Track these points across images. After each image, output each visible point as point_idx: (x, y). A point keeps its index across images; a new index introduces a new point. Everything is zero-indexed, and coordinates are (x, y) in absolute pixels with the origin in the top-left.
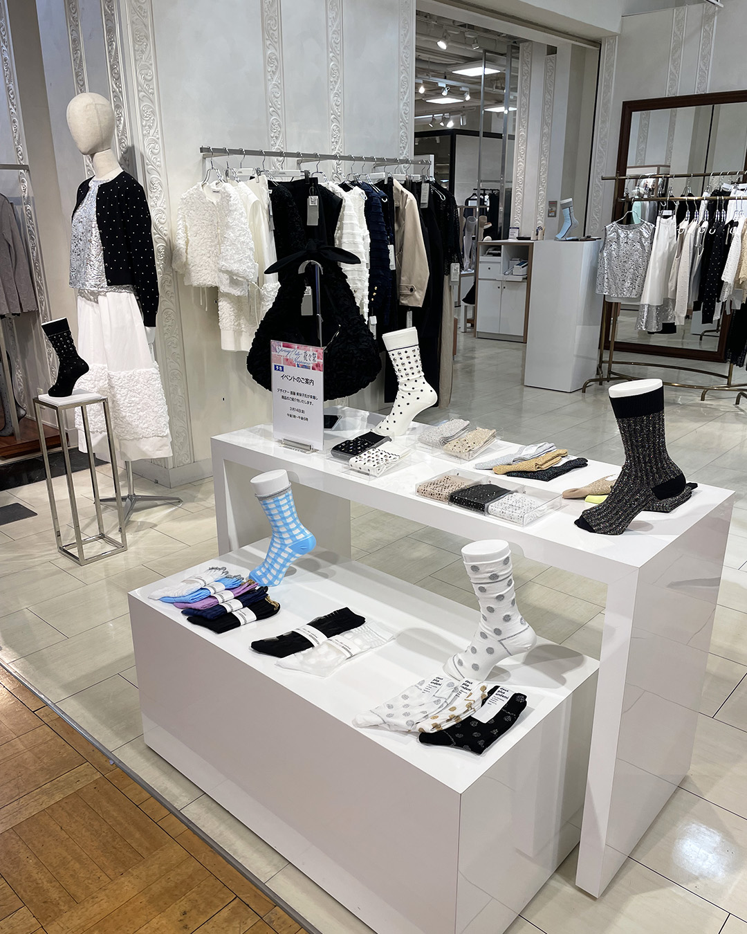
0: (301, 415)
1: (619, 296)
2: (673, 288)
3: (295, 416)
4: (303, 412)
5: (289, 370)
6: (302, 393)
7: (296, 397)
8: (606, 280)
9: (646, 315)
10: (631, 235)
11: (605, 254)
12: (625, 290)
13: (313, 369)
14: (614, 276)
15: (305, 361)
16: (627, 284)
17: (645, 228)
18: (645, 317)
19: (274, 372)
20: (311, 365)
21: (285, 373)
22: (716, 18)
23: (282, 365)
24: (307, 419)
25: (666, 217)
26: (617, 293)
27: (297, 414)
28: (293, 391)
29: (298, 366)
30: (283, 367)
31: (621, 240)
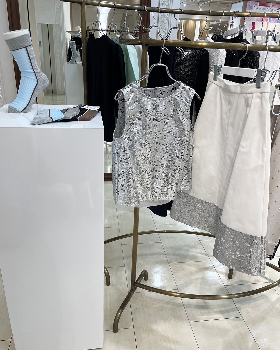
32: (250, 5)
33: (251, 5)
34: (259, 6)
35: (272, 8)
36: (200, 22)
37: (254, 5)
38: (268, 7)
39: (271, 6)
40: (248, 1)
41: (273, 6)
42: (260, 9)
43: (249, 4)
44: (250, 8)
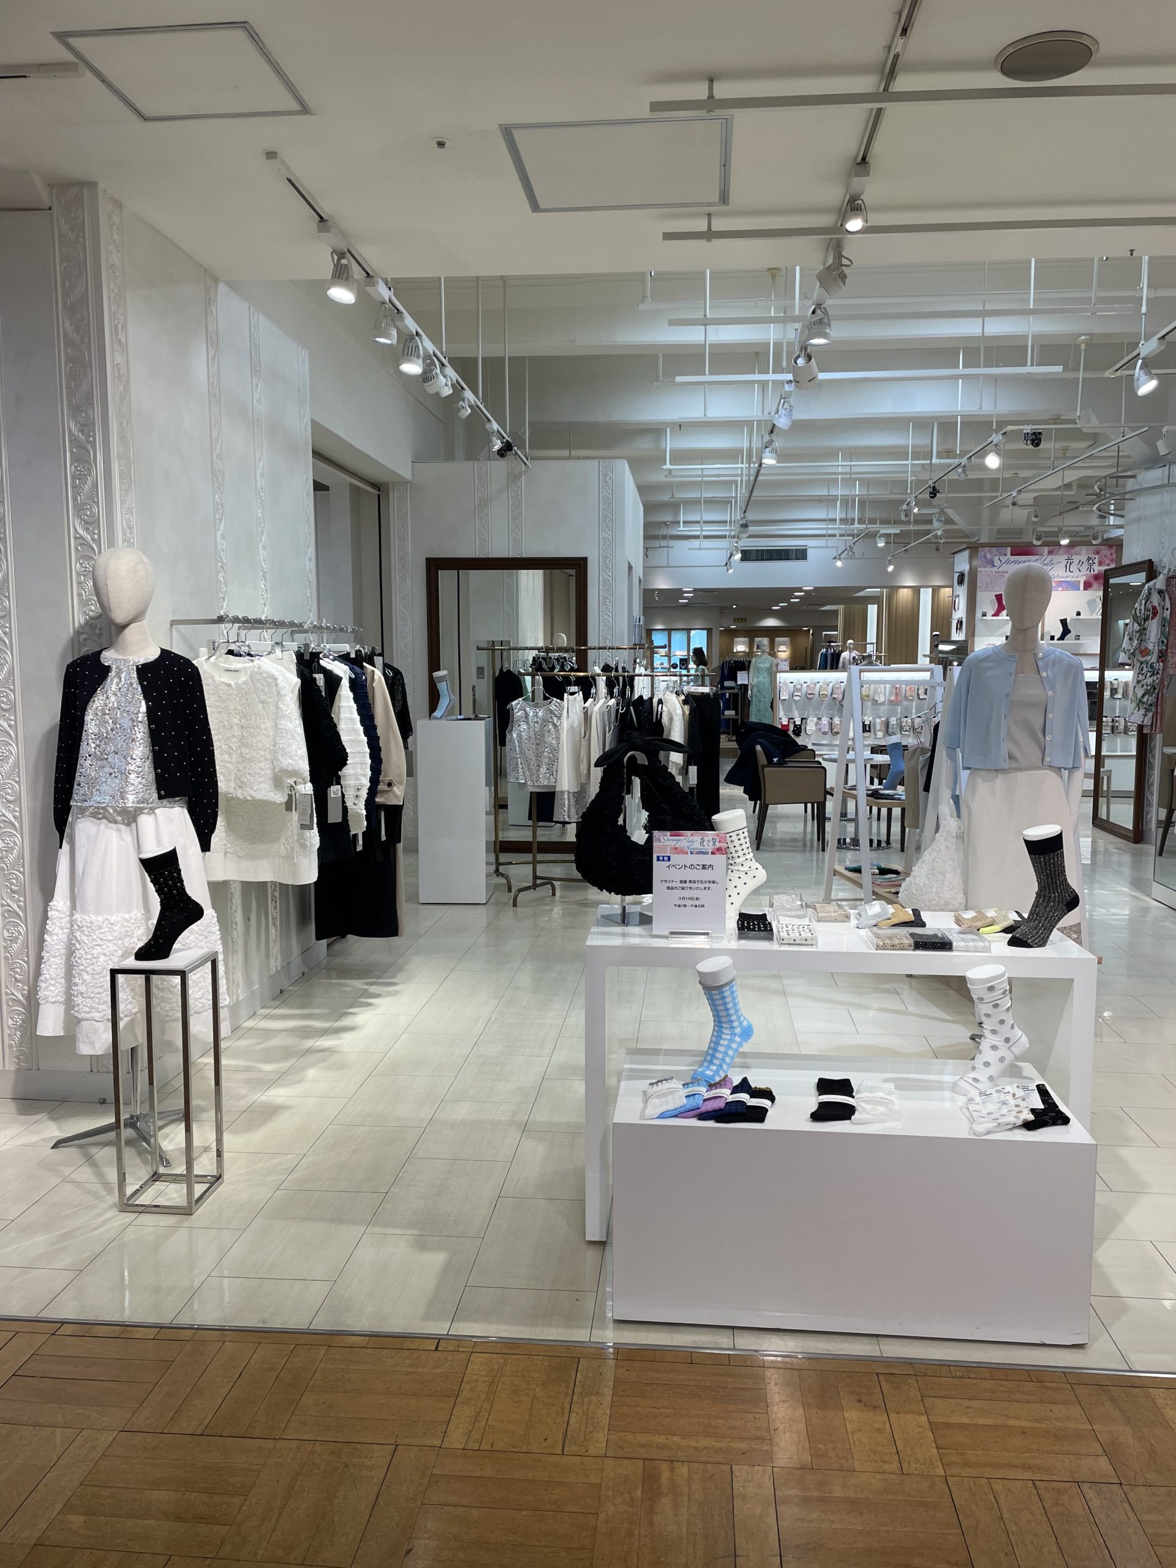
0: (696, 902)
1: (536, 784)
2: (585, 772)
3: (685, 906)
4: (697, 899)
5: (676, 859)
6: (696, 879)
7: (688, 885)
8: (520, 766)
9: (566, 803)
10: (540, 714)
11: (515, 735)
12: (541, 776)
13: (713, 853)
14: (527, 761)
15: (702, 847)
16: (543, 770)
17: (555, 706)
18: (566, 805)
19: (656, 864)
20: (710, 851)
21: (672, 862)
22: (523, 477)
23: (668, 855)
24: (703, 906)
25: (572, 694)
26: (532, 781)
27: (689, 903)
28: (683, 879)
29: (692, 853)
30: (669, 857)
31: (530, 719)
32: (985, 556)
33: (988, 556)
34: (1011, 555)
35: (1050, 557)
36: (931, 590)
37: (996, 555)
38: (1036, 557)
39: (1046, 552)
40: (980, 549)
41: (1050, 553)
42: (1015, 562)
43: (983, 553)
44: (986, 563)
